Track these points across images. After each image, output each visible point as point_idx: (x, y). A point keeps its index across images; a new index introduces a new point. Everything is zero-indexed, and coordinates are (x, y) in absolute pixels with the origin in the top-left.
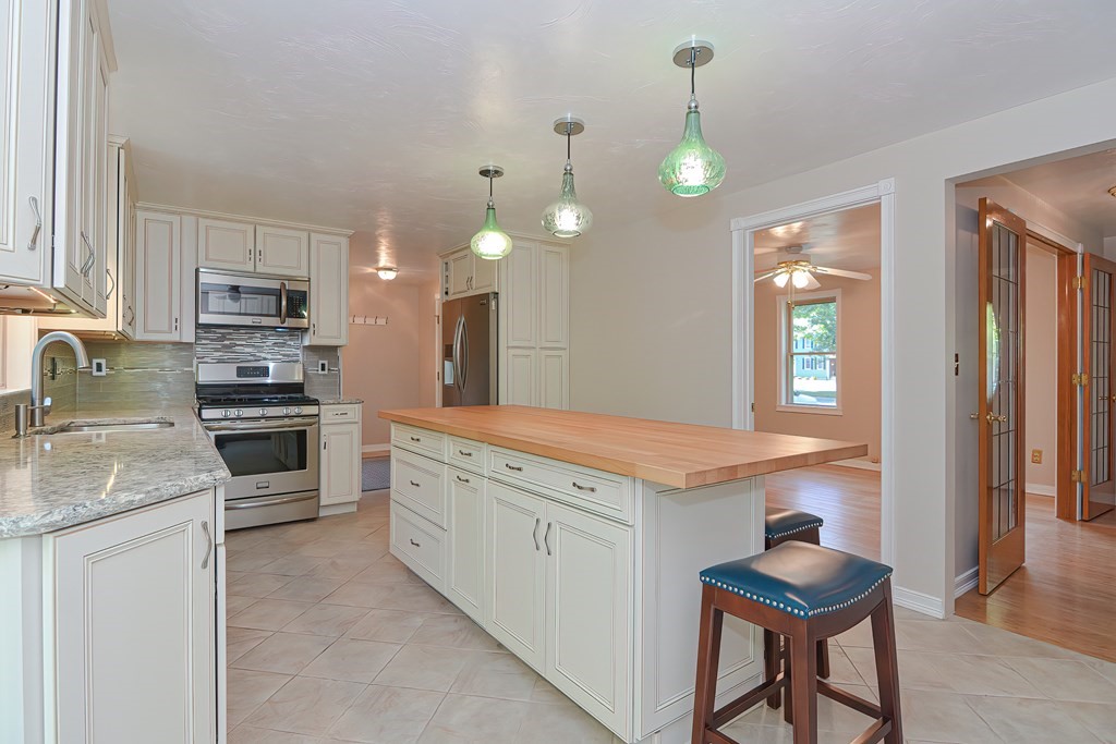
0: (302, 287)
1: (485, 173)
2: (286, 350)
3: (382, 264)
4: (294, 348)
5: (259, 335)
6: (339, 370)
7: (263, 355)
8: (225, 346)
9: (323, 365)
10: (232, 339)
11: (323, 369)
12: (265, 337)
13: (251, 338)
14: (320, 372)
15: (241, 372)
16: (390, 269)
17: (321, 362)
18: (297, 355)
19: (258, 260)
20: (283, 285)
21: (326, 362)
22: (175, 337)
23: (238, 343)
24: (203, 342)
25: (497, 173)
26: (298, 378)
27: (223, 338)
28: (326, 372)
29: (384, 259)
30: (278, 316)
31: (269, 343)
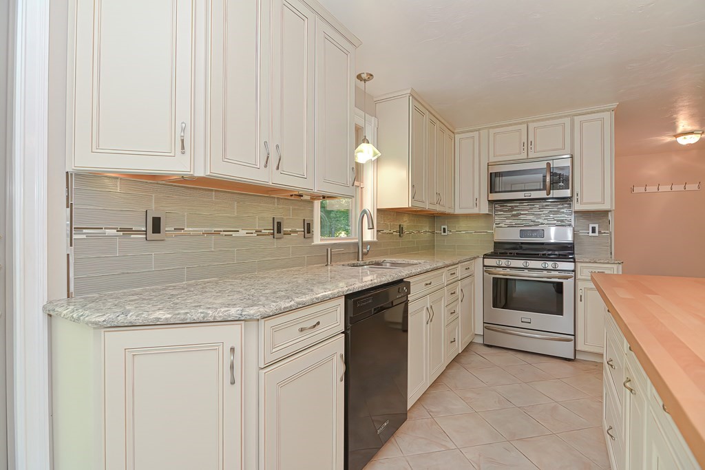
0: (565, 164)
2: (560, 217)
3: (680, 130)
4: (566, 214)
5: (537, 206)
6: (610, 233)
7: (540, 221)
8: (514, 215)
9: (594, 228)
10: (518, 210)
11: (594, 232)
12: (543, 207)
13: (531, 209)
14: (591, 234)
15: (523, 233)
16: (692, 133)
17: (591, 226)
18: (570, 220)
19: (529, 148)
20: (548, 164)
21: (596, 226)
22: (476, 211)
23: (522, 213)
24: (499, 213)
26: (569, 238)
27: (512, 209)
28: (597, 234)
29: (683, 124)
30: (544, 189)
31: (546, 211)
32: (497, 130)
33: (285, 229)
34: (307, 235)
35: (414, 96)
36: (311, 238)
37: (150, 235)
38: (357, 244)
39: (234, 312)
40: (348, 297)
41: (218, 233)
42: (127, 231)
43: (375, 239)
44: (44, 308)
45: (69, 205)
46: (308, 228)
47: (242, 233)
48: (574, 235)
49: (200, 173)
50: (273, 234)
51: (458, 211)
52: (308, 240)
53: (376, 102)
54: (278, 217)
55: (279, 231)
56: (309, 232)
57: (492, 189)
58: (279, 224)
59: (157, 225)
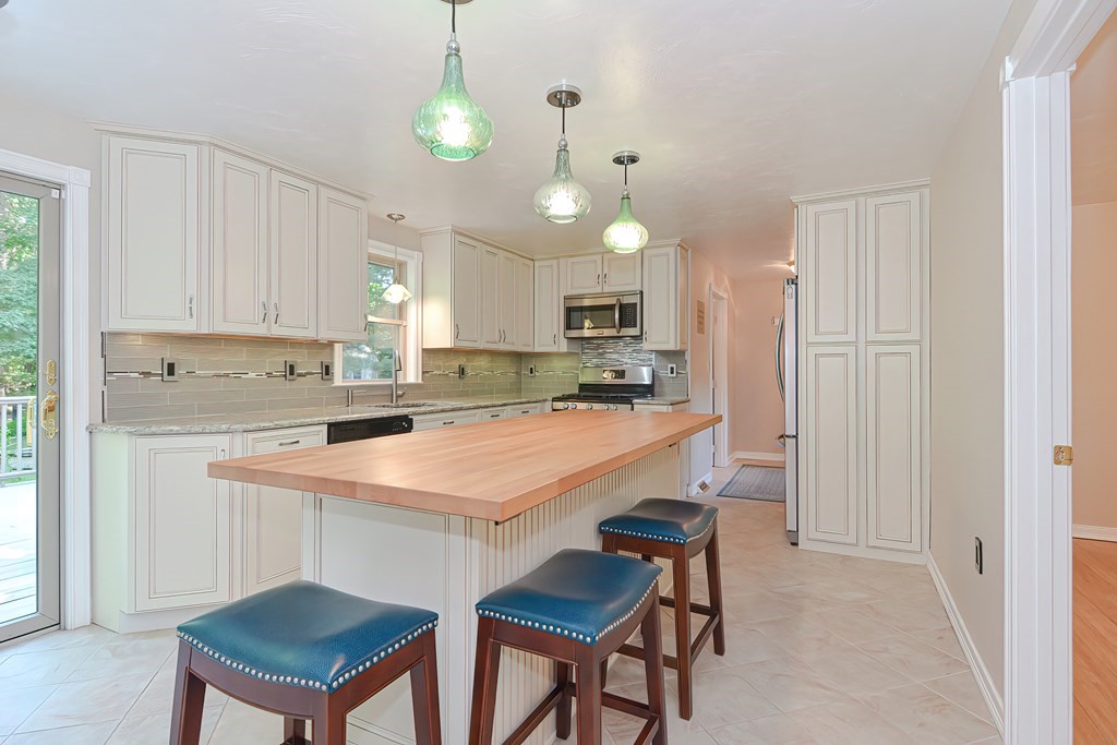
0: (636, 299)
1: (618, 161)
2: (642, 356)
4: (648, 353)
5: (620, 343)
6: (687, 374)
7: (625, 360)
8: (600, 354)
9: (672, 368)
10: (603, 348)
11: (672, 373)
12: (625, 345)
13: (615, 347)
14: (669, 375)
17: (670, 366)
18: (650, 360)
19: (603, 282)
20: (619, 300)
21: (674, 366)
22: (555, 349)
23: (606, 351)
24: (586, 351)
25: (633, 160)
26: (648, 379)
27: (599, 346)
28: (674, 375)
30: (614, 327)
31: (630, 350)
32: (574, 259)
33: (298, 371)
34: (325, 377)
35: (457, 232)
36: (331, 380)
37: (166, 377)
38: (391, 385)
39: (224, 427)
40: (330, 425)
41: (227, 375)
42: (147, 374)
43: (420, 381)
44: (87, 428)
45: (104, 356)
46: (327, 370)
47: (252, 375)
48: (654, 375)
49: (205, 331)
50: (285, 376)
51: (538, 349)
52: (328, 382)
53: (422, 235)
54: (290, 360)
55: (292, 373)
56: (327, 374)
57: (568, 327)
58: (292, 367)
59: (171, 369)
